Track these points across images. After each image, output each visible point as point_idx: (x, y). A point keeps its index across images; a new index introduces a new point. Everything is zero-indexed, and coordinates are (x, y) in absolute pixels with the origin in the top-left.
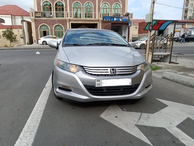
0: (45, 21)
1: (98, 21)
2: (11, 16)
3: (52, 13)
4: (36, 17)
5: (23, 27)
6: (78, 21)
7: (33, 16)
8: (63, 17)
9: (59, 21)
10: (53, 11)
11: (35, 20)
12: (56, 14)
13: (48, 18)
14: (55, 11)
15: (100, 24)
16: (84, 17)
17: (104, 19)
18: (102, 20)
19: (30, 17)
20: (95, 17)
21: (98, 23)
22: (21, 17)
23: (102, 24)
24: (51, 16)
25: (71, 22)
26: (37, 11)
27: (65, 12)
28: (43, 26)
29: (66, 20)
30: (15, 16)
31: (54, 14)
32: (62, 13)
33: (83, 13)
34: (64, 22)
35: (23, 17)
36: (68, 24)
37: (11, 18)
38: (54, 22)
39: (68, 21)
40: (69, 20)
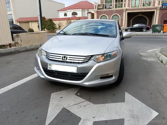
0: (105, 12)
1: (156, 8)
2: (81, 9)
3: (112, 5)
4: (98, 9)
5: (88, 17)
6: (135, 10)
7: (96, 9)
8: (121, 7)
9: (117, 11)
10: (114, 2)
11: (97, 11)
12: (116, 5)
13: (107, 10)
14: (115, 3)
15: (158, 12)
16: (142, 6)
17: (162, 6)
18: (161, 8)
19: (93, 9)
20: (154, 5)
21: (155, 10)
22: (87, 10)
23: (160, 11)
24: (111, 7)
25: (127, 12)
26: (100, 4)
27: (123, 2)
28: (103, 16)
29: (123, 10)
30: (84, 9)
31: (113, 5)
32: (121, 3)
33: (141, 2)
34: (121, 12)
35: (89, 10)
36: (124, 13)
37: (82, 11)
38: (112, 12)
39: (124, 11)
40: (126, 10)
